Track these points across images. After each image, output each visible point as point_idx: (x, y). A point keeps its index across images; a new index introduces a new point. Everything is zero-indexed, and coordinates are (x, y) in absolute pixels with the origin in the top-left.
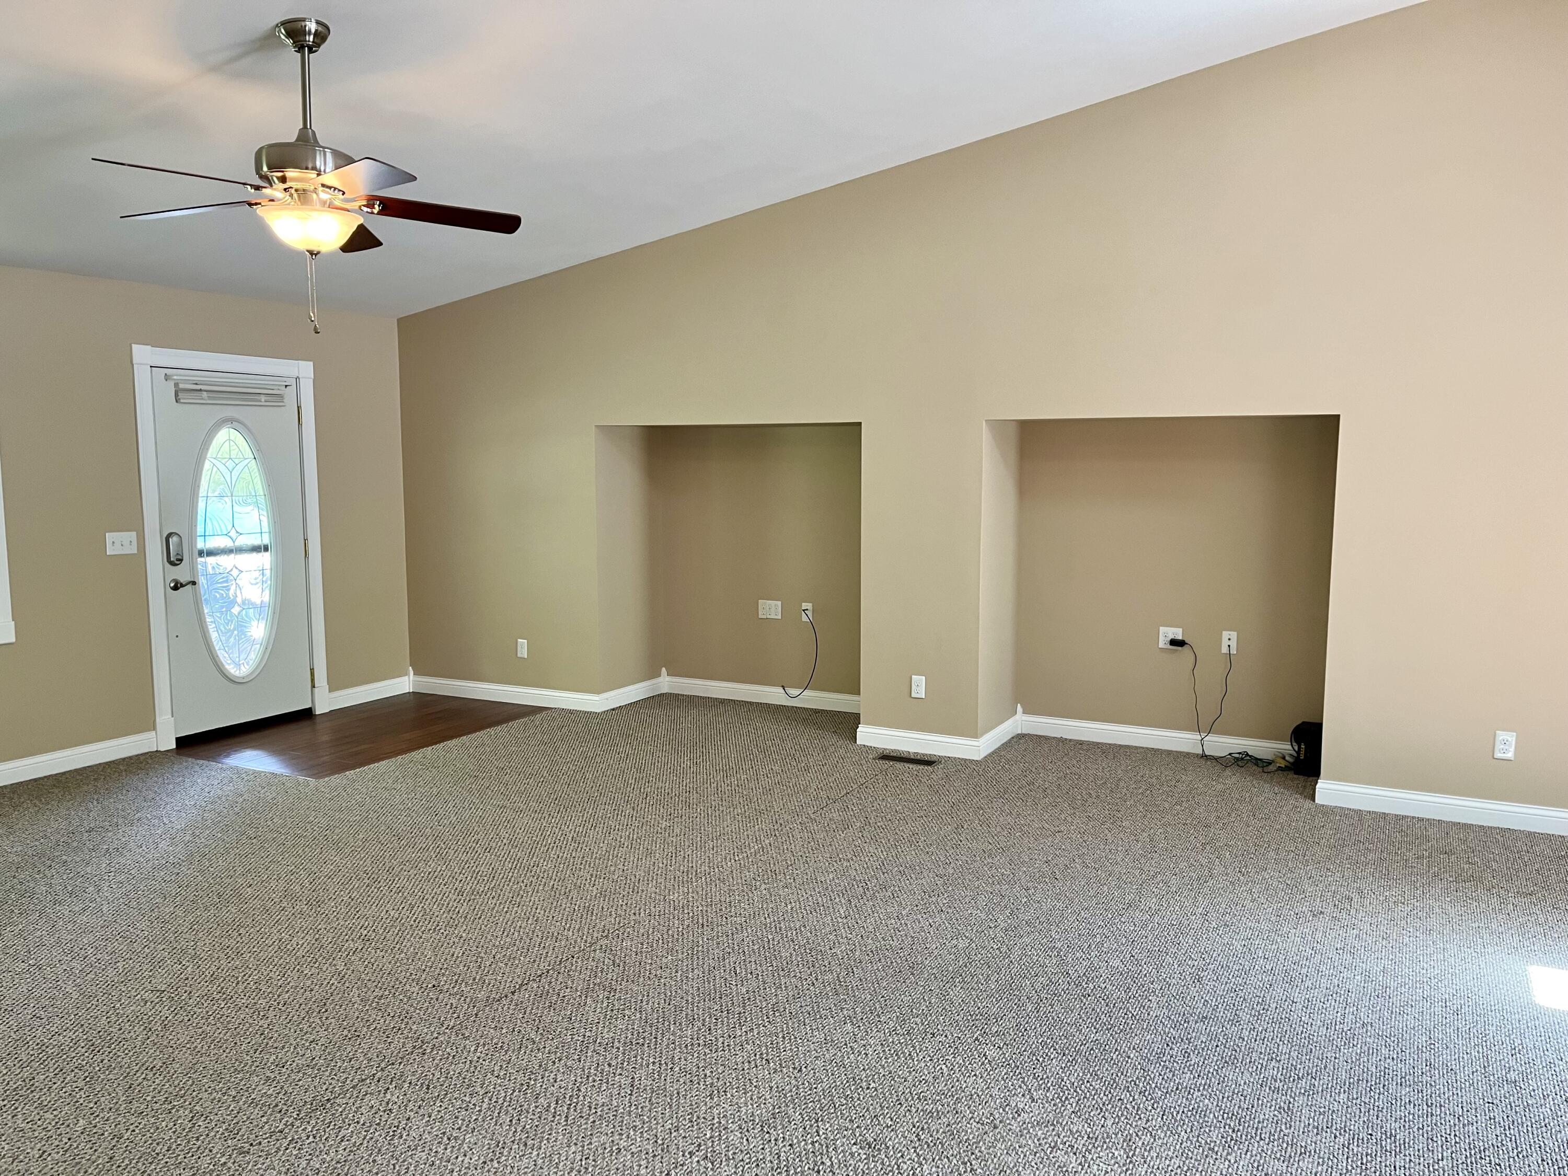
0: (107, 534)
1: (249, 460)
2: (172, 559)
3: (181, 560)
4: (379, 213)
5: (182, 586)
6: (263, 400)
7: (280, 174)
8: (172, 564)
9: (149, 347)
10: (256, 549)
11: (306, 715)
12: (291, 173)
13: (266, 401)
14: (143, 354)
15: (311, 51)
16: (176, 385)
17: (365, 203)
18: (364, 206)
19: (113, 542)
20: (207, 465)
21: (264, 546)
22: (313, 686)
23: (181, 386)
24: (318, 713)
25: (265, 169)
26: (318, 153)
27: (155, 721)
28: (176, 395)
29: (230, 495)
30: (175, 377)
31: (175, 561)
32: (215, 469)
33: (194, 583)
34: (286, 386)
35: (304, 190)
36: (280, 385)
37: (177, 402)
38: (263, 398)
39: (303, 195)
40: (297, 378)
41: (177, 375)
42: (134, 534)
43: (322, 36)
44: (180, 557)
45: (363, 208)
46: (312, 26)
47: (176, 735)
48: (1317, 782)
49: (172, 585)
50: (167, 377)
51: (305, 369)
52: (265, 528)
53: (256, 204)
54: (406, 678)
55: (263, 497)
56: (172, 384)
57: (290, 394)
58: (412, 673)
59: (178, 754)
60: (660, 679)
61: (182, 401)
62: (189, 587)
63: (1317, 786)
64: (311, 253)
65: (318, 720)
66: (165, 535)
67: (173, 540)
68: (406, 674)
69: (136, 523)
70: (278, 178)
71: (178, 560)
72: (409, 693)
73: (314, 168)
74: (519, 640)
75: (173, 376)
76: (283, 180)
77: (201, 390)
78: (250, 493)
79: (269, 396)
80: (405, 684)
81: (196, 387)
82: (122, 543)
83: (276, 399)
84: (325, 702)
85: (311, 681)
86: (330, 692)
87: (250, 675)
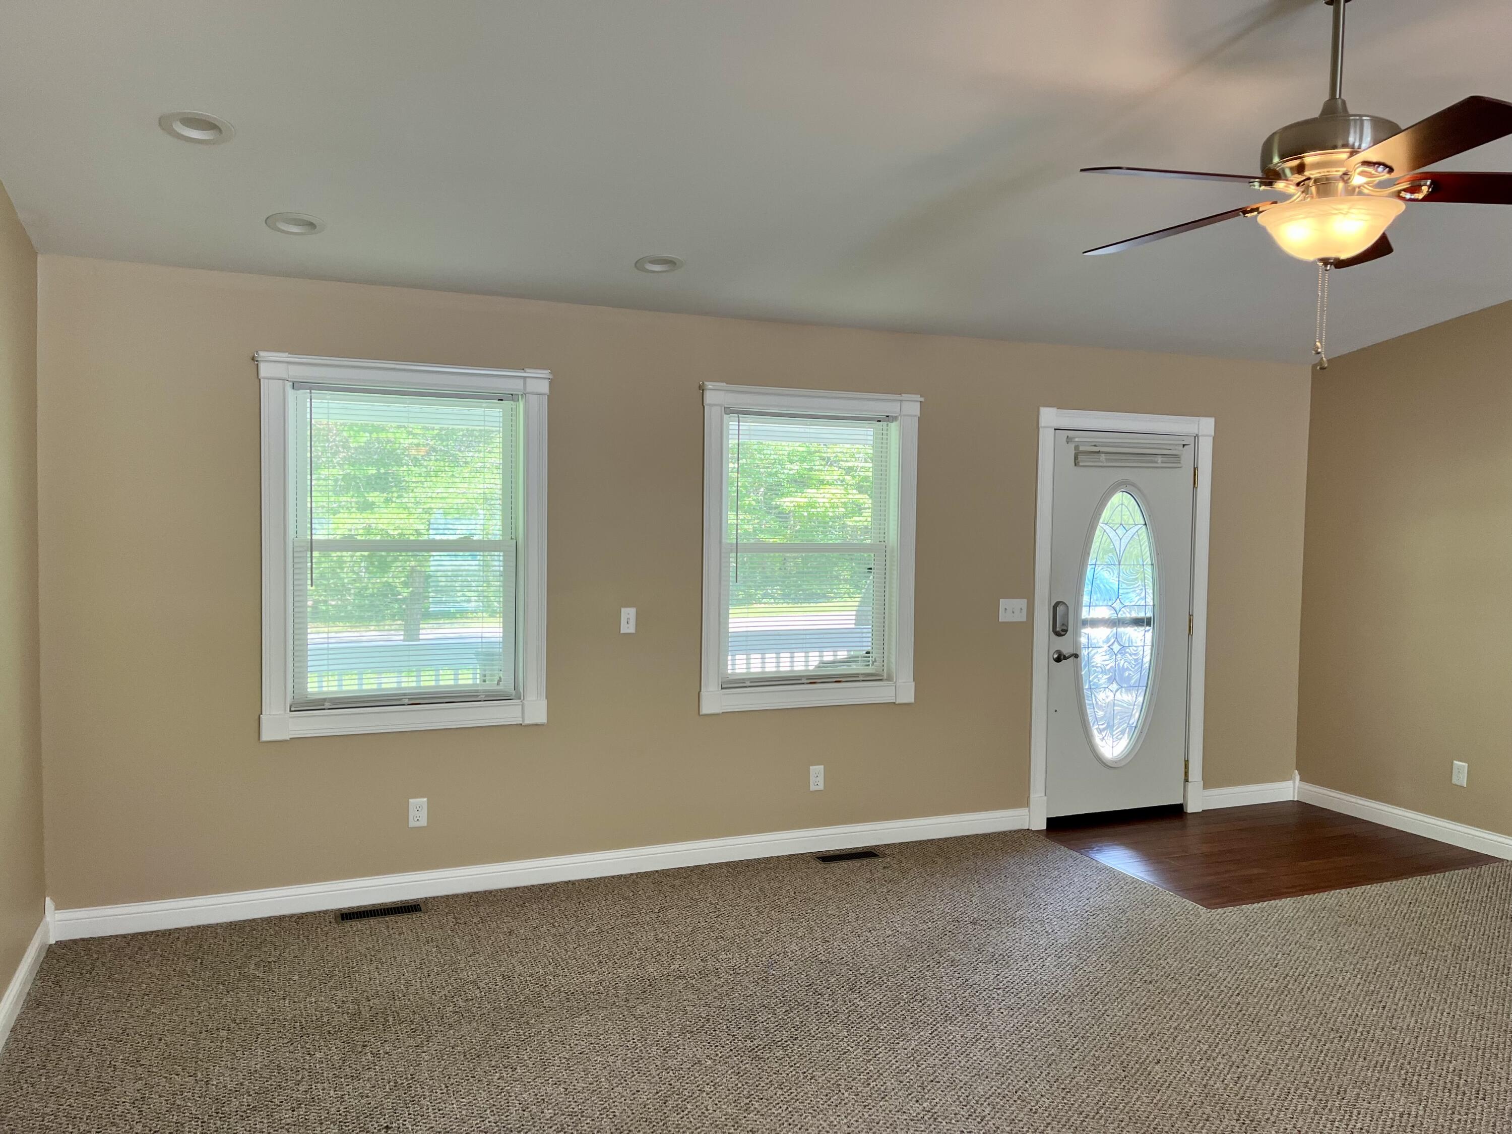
0: (1001, 600)
1: (1140, 526)
2: (1058, 629)
3: (1066, 631)
4: (1426, 199)
5: (1065, 658)
6: (1159, 461)
7: (1295, 163)
8: (1058, 634)
9: (1054, 410)
10: (1139, 622)
11: (1175, 812)
12: (1310, 158)
13: (1162, 462)
14: (1049, 417)
16: (1077, 448)
17: (1405, 185)
18: (1405, 190)
19: (1006, 609)
20: (1098, 532)
21: (1147, 619)
22: (1186, 780)
23: (1081, 448)
24: (1189, 811)
25: (1276, 160)
26: (1352, 123)
27: (1029, 797)
28: (1076, 458)
29: (1117, 563)
30: (1077, 440)
31: (1060, 630)
32: (1105, 536)
33: (1076, 656)
34: (1184, 445)
35: (1327, 179)
36: (1177, 445)
37: (1075, 465)
38: (1159, 459)
39: (1324, 186)
40: (1196, 437)
41: (1079, 437)
42: (1025, 601)
44: (1065, 628)
45: (1403, 194)
47: (1047, 815)
49: (1056, 656)
50: (1069, 440)
51: (1206, 427)
52: (1150, 602)
53: (1252, 211)
54: (1290, 783)
55: (1150, 567)
56: (1072, 446)
57: (1187, 456)
58: (1298, 778)
59: (1047, 836)
61: (1081, 464)
62: (1071, 659)
64: (1327, 262)
65: (1189, 819)
66: (1053, 604)
67: (1060, 609)
68: (1291, 778)
69: (1027, 591)
70: (1291, 169)
71: (1063, 630)
72: (1293, 801)
73: (1345, 145)
74: (1455, 762)
75: (1075, 438)
76: (1300, 169)
77: (1099, 452)
78: (1138, 561)
79: (1167, 457)
80: (1288, 790)
81: (1096, 449)
82: (1012, 610)
83: (1174, 460)
84: (1197, 800)
85: (1184, 774)
86: (1204, 789)
87: (1120, 760)
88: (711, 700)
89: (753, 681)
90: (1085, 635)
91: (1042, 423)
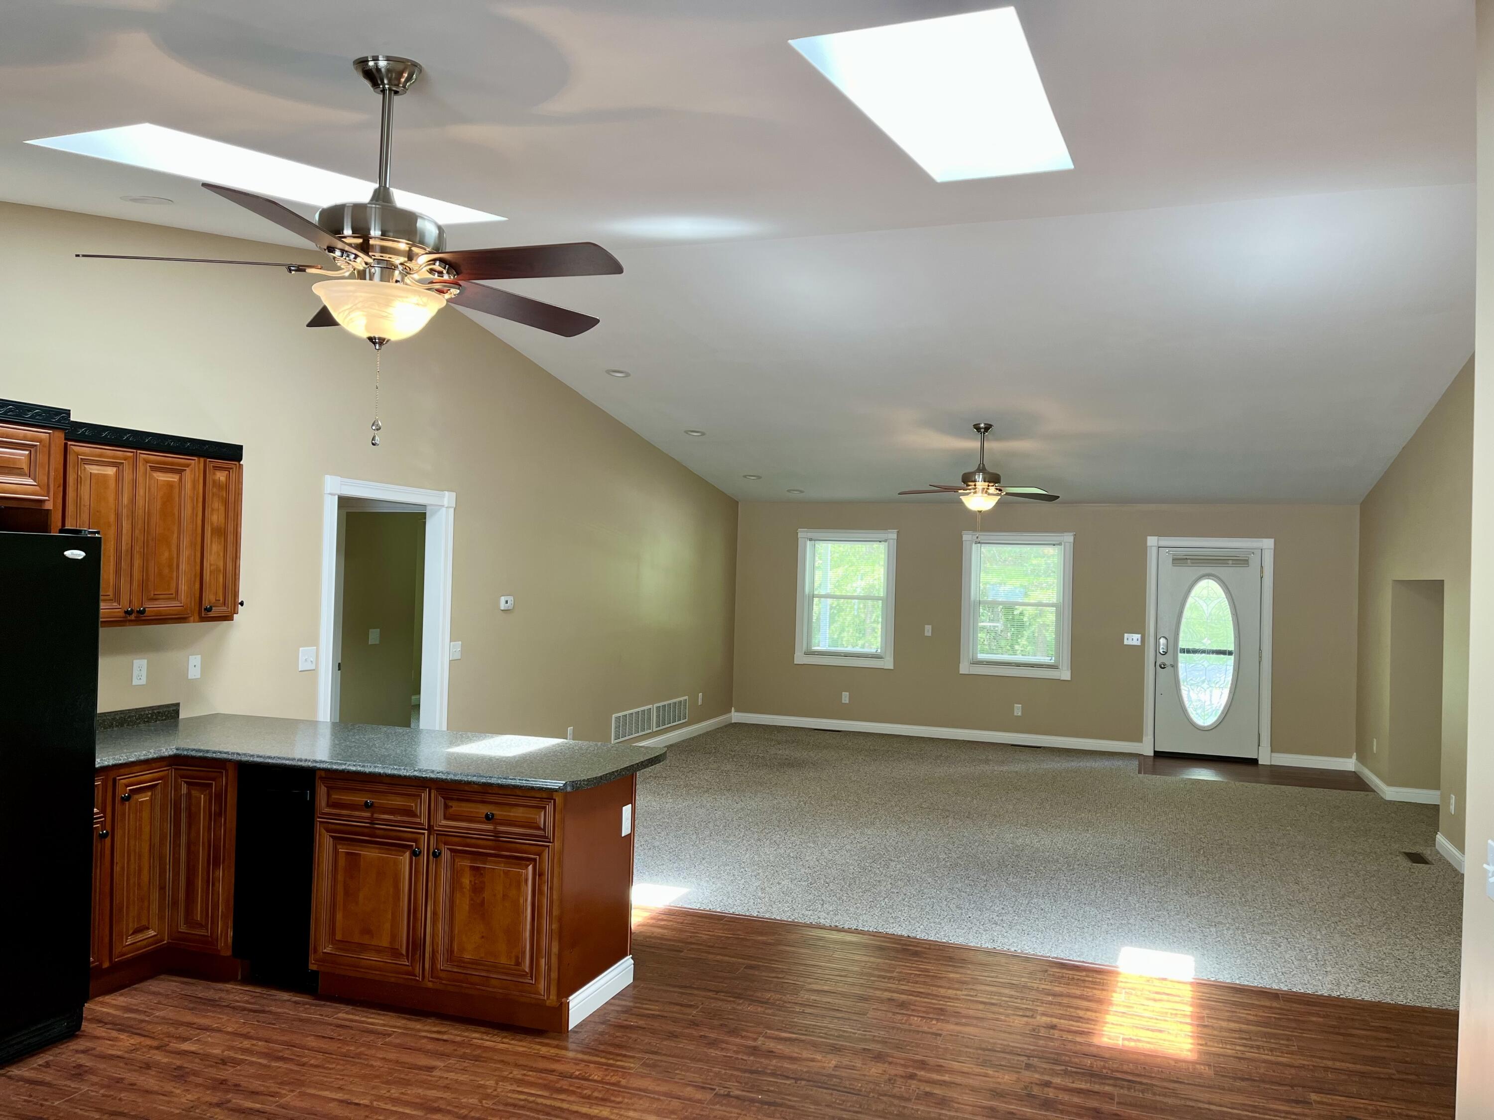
0: (1125, 634)
1: (1222, 598)
2: (1161, 652)
3: (1166, 652)
5: (1167, 668)
9: (1157, 537)
10: (1221, 652)
11: (1254, 762)
14: (1152, 541)
15: (985, 433)
16: (1174, 556)
19: (1128, 639)
20: (1190, 601)
21: (1229, 651)
22: (1259, 746)
23: (1177, 557)
27: (1140, 737)
28: (1173, 561)
30: (1174, 552)
33: (1175, 666)
34: (1256, 553)
36: (1248, 554)
37: (1175, 565)
38: (1230, 562)
40: (1265, 549)
42: (1139, 636)
43: (988, 428)
46: (983, 425)
47: (1154, 748)
49: (1160, 665)
51: (1268, 543)
52: (1233, 641)
56: (1171, 555)
57: (1254, 561)
58: (1355, 757)
62: (1172, 669)
64: (980, 511)
65: (1260, 768)
66: (1157, 638)
67: (1163, 640)
68: (1350, 756)
69: (1141, 629)
72: (1351, 771)
75: (1168, 551)
77: (1187, 559)
79: (1241, 561)
80: (1349, 764)
81: (1185, 557)
82: (1132, 639)
83: (1245, 562)
84: (1266, 758)
85: (1257, 741)
86: (1272, 752)
87: (1208, 726)
88: (964, 668)
89: (987, 662)
90: (1182, 657)
91: (1149, 544)
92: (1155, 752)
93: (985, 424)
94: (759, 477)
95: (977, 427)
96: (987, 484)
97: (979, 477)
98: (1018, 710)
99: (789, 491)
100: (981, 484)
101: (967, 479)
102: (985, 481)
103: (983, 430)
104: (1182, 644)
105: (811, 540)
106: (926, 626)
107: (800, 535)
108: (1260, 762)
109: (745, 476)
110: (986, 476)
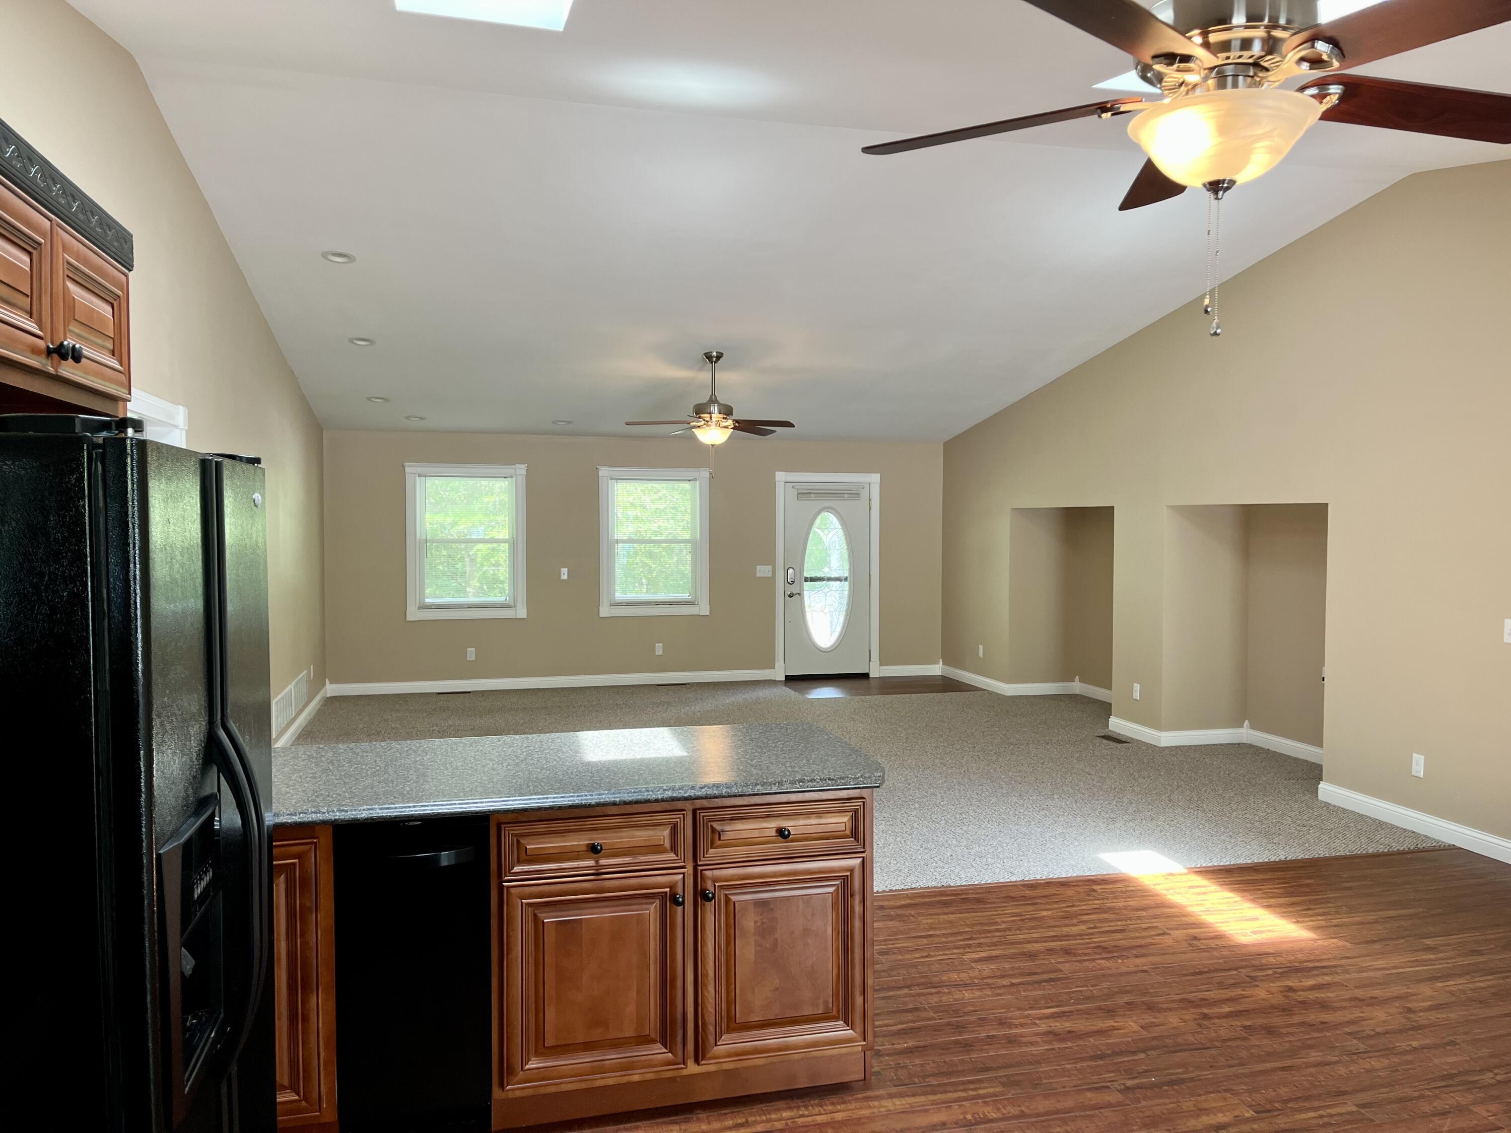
0: (756, 566)
1: (837, 529)
2: (790, 581)
3: (794, 582)
5: (794, 597)
6: (848, 496)
8: (790, 584)
9: (784, 472)
10: (838, 579)
11: (865, 676)
13: (851, 497)
14: (780, 476)
15: (715, 363)
16: (798, 490)
19: (759, 570)
20: (813, 532)
21: (845, 578)
22: (870, 661)
23: (802, 491)
27: (773, 664)
28: (798, 495)
30: (799, 487)
32: (818, 533)
33: (801, 596)
34: (862, 488)
36: (859, 488)
37: (798, 499)
38: (846, 495)
40: (870, 483)
42: (771, 567)
43: (719, 357)
44: (793, 580)
46: (715, 354)
47: (785, 673)
48: (1319, 784)
49: (788, 595)
50: (794, 487)
51: (875, 478)
52: (846, 568)
54: (937, 666)
56: (796, 490)
57: (864, 494)
58: (942, 663)
59: (786, 685)
60: (1074, 684)
61: (801, 499)
62: (798, 598)
63: (1319, 786)
64: (712, 445)
65: (872, 681)
66: (786, 568)
67: (791, 571)
68: (937, 663)
69: (771, 561)
71: (792, 582)
72: (939, 675)
74: (979, 646)
77: (812, 493)
78: (837, 547)
79: (854, 494)
80: (936, 669)
81: (809, 491)
82: (763, 571)
83: (857, 495)
84: (876, 671)
85: (868, 657)
86: (880, 665)
87: (829, 648)
88: (605, 611)
89: (626, 603)
90: (807, 585)
91: (777, 479)
92: (786, 676)
93: (717, 352)
94: (386, 400)
95: (708, 356)
96: (722, 416)
97: (715, 409)
98: (659, 649)
99: (407, 418)
100: (716, 416)
101: (700, 410)
102: (720, 413)
103: (712, 358)
104: (807, 574)
105: (420, 475)
106: (562, 569)
107: (407, 470)
108: (871, 676)
109: (369, 399)
110: (721, 407)
